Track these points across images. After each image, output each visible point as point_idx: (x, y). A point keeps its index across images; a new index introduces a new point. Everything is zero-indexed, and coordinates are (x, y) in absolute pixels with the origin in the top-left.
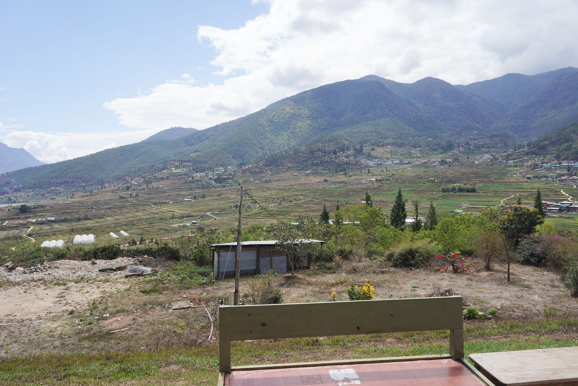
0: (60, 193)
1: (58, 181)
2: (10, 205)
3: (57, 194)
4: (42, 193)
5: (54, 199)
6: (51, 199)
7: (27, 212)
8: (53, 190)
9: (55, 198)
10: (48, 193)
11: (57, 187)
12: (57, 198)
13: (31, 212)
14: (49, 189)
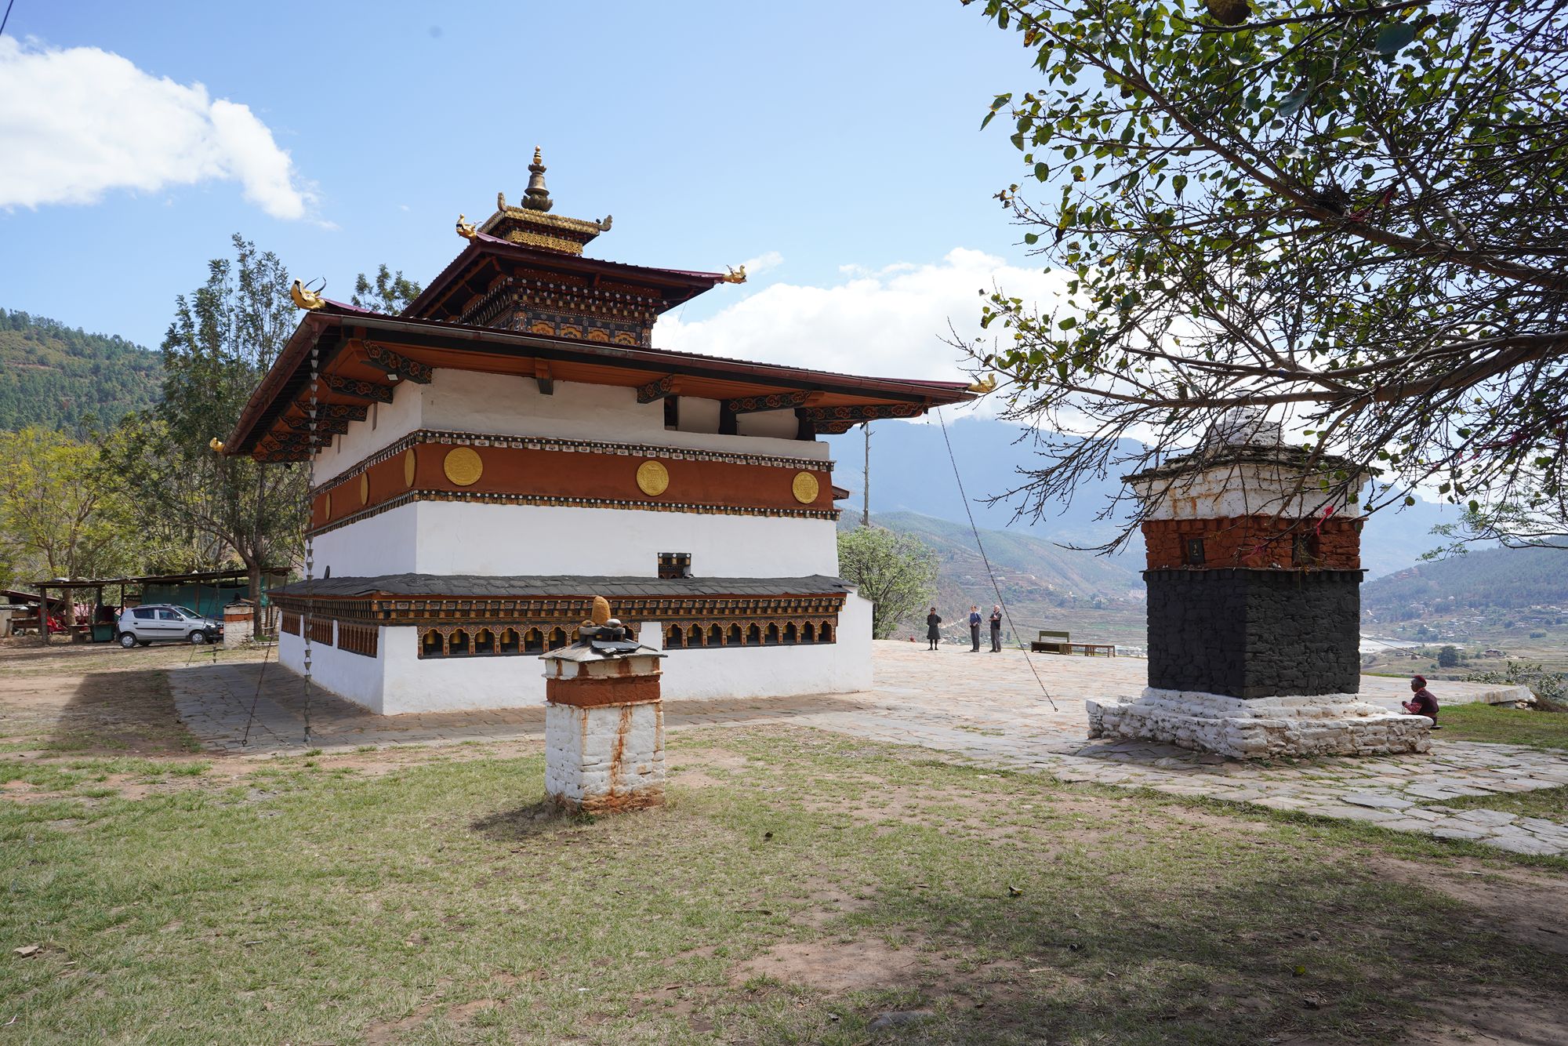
0: (1559, 621)
1: (1555, 588)
2: (1420, 644)
3: (1549, 623)
4: (1507, 619)
5: (1539, 636)
6: (1533, 636)
7: (1456, 665)
8: (1540, 612)
9: (1544, 635)
10: (1524, 619)
11: (1550, 603)
12: (1549, 635)
13: (1467, 666)
14: (1526, 610)
